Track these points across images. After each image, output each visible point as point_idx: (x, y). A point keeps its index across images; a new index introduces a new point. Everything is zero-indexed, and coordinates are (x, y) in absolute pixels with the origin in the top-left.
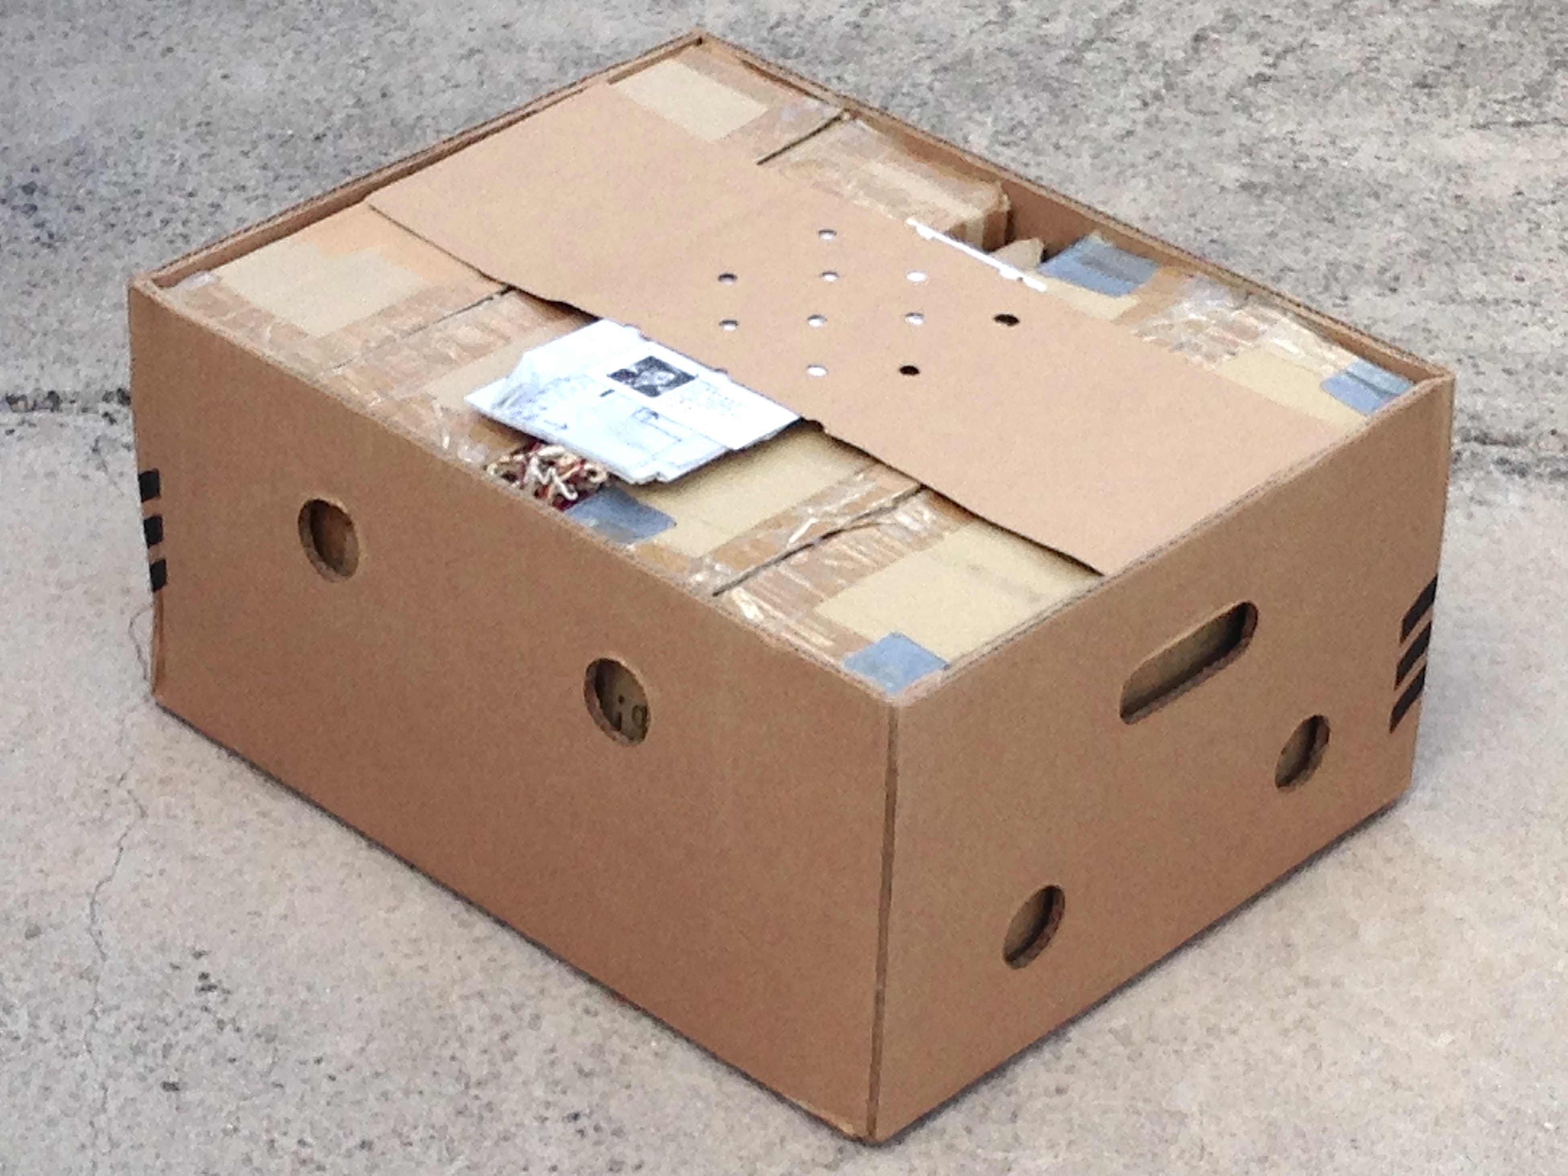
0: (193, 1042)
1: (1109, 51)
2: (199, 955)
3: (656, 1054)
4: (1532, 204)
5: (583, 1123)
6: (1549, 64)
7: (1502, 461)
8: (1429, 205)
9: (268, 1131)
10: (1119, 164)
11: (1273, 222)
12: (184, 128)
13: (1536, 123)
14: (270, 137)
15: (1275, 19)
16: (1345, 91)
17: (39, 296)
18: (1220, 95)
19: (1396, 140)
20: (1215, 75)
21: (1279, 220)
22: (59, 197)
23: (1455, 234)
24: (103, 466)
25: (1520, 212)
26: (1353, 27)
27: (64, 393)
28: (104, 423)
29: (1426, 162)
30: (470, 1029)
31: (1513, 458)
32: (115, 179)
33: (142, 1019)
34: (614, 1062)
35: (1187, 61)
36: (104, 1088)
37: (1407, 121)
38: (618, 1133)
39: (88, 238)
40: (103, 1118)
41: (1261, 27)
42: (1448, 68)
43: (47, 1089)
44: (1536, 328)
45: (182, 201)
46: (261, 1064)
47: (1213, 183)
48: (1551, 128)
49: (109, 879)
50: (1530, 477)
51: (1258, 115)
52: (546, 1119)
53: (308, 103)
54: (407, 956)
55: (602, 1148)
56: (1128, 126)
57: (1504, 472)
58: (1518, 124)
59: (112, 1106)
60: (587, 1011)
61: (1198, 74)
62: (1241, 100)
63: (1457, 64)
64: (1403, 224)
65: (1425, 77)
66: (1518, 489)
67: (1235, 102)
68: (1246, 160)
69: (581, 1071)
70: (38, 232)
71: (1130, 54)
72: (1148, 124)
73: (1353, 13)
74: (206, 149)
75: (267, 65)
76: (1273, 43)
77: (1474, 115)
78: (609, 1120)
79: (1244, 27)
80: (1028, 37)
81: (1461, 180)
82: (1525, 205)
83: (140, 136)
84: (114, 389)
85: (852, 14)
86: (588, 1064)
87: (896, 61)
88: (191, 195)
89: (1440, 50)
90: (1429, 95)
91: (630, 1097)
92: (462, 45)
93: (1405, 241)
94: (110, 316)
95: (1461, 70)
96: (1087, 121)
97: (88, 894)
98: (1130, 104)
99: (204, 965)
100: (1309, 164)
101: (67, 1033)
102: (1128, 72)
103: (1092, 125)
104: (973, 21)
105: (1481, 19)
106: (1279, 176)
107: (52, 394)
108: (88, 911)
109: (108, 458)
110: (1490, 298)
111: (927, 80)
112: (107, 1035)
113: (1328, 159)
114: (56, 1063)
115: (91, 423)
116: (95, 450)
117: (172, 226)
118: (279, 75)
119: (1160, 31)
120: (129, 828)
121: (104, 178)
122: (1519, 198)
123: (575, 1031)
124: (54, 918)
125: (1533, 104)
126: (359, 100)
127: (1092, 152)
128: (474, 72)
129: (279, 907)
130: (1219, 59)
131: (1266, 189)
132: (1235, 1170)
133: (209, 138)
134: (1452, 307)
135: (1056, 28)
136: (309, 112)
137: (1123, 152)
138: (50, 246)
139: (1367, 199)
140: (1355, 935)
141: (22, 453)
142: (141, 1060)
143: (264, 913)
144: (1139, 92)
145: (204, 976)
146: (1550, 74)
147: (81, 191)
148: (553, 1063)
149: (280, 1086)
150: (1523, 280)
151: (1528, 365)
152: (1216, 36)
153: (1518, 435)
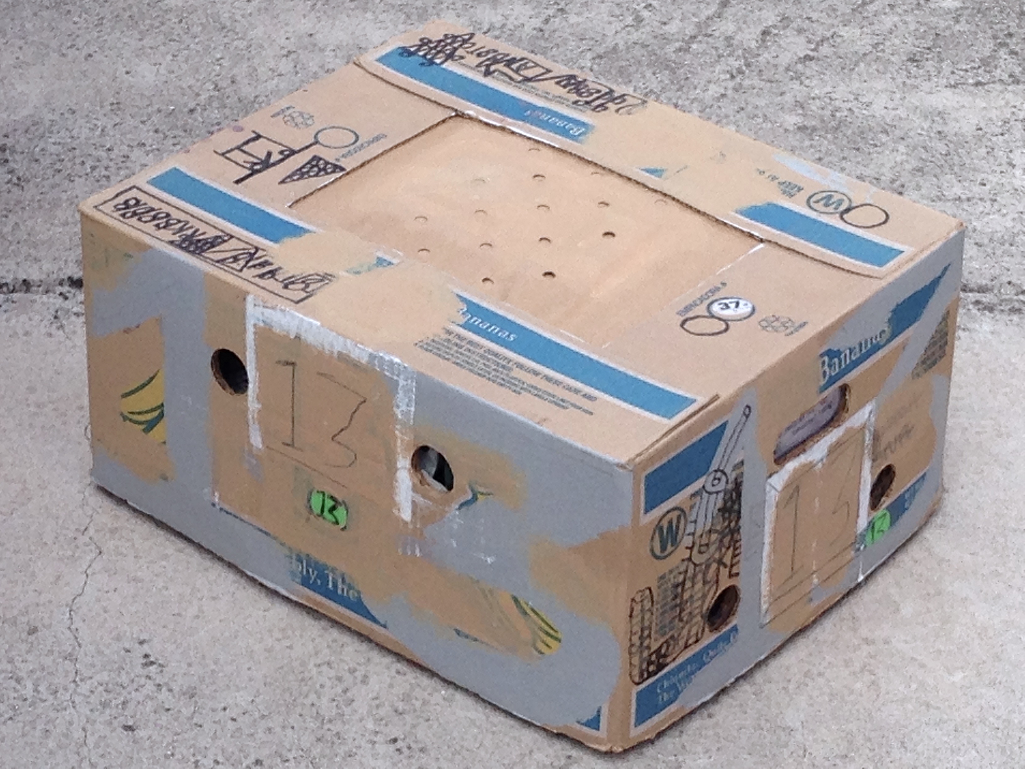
0: (141, 699)
1: (707, 43)
2: (141, 643)
3: (444, 699)
4: (988, 136)
5: (400, 744)
6: (995, 45)
7: (977, 302)
8: (922, 138)
9: (194, 755)
10: (718, 116)
11: (820, 151)
12: (102, 107)
13: (988, 83)
14: (159, 111)
15: (814, 19)
16: (862, 65)
17: (13, 218)
18: (781, 69)
19: (898, 96)
20: (777, 56)
21: (823, 149)
22: (22, 153)
23: (940, 157)
24: (61, 327)
25: (981, 140)
26: (865, 23)
27: (33, 281)
28: (61, 299)
29: (918, 111)
30: (322, 686)
31: (984, 300)
32: (58, 140)
33: (107, 684)
34: (418, 704)
35: (758, 48)
36: (84, 729)
37: (904, 83)
38: (422, 750)
39: (43, 179)
40: (86, 749)
41: (806, 24)
42: (929, 48)
43: (47, 731)
44: (996, 216)
45: (104, 154)
46: (186, 712)
47: (780, 126)
48: (999, 87)
49: (80, 595)
50: (996, 312)
51: (807, 82)
52: (375, 742)
53: (182, 88)
54: (278, 640)
55: (413, 761)
56: (723, 91)
57: (979, 310)
58: (978, 84)
59: (91, 741)
60: (398, 672)
61: (766, 56)
62: (795, 73)
63: (934, 46)
64: (904, 151)
65: (915, 54)
66: (988, 320)
67: (791, 73)
68: (800, 112)
69: (396, 711)
70: (10, 176)
71: (721, 44)
72: (736, 90)
73: (865, 14)
74: (118, 120)
75: (155, 64)
76: (813, 35)
77: (948, 79)
78: (416, 742)
79: (794, 25)
80: (653, 34)
81: (941, 121)
82: (983, 136)
83: (74, 112)
84: (66, 277)
85: (537, 23)
86: (401, 706)
87: (568, 53)
88: (109, 150)
89: (923, 39)
90: (917, 66)
91: (430, 727)
92: (283, 48)
93: (907, 161)
94: (61, 230)
95: (938, 49)
96: (695, 88)
97: (67, 605)
98: (722, 77)
99: (146, 648)
100: (841, 114)
101: (59, 695)
102: (719, 57)
103: (698, 91)
104: (618, 26)
105: (950, 16)
106: (823, 121)
107: (25, 281)
108: (68, 614)
109: (64, 322)
110: (963, 197)
111: (589, 65)
112: (85, 696)
113: (854, 109)
114: (53, 714)
115: (51, 300)
116: (56, 317)
117: (98, 170)
118: (162, 71)
119: (740, 29)
120: (92, 561)
121: (52, 140)
122: (980, 132)
123: (391, 686)
124: (46, 622)
125: (985, 71)
126: (216, 86)
127: (700, 108)
128: (292, 65)
129: (193, 611)
130: (780, 46)
131: (814, 129)
132: (827, 763)
133: (119, 112)
134: (939, 203)
135: (672, 28)
136: (184, 95)
137: (720, 107)
138: (18, 185)
139: (880, 135)
140: (898, 610)
141: (7, 320)
142: (108, 711)
143: (184, 613)
144: (729, 68)
145: (146, 656)
146: (996, 51)
147: (37, 149)
148: (378, 706)
149: (201, 726)
150: (985, 185)
151: (991, 240)
152: (776, 31)
153: (986, 285)
